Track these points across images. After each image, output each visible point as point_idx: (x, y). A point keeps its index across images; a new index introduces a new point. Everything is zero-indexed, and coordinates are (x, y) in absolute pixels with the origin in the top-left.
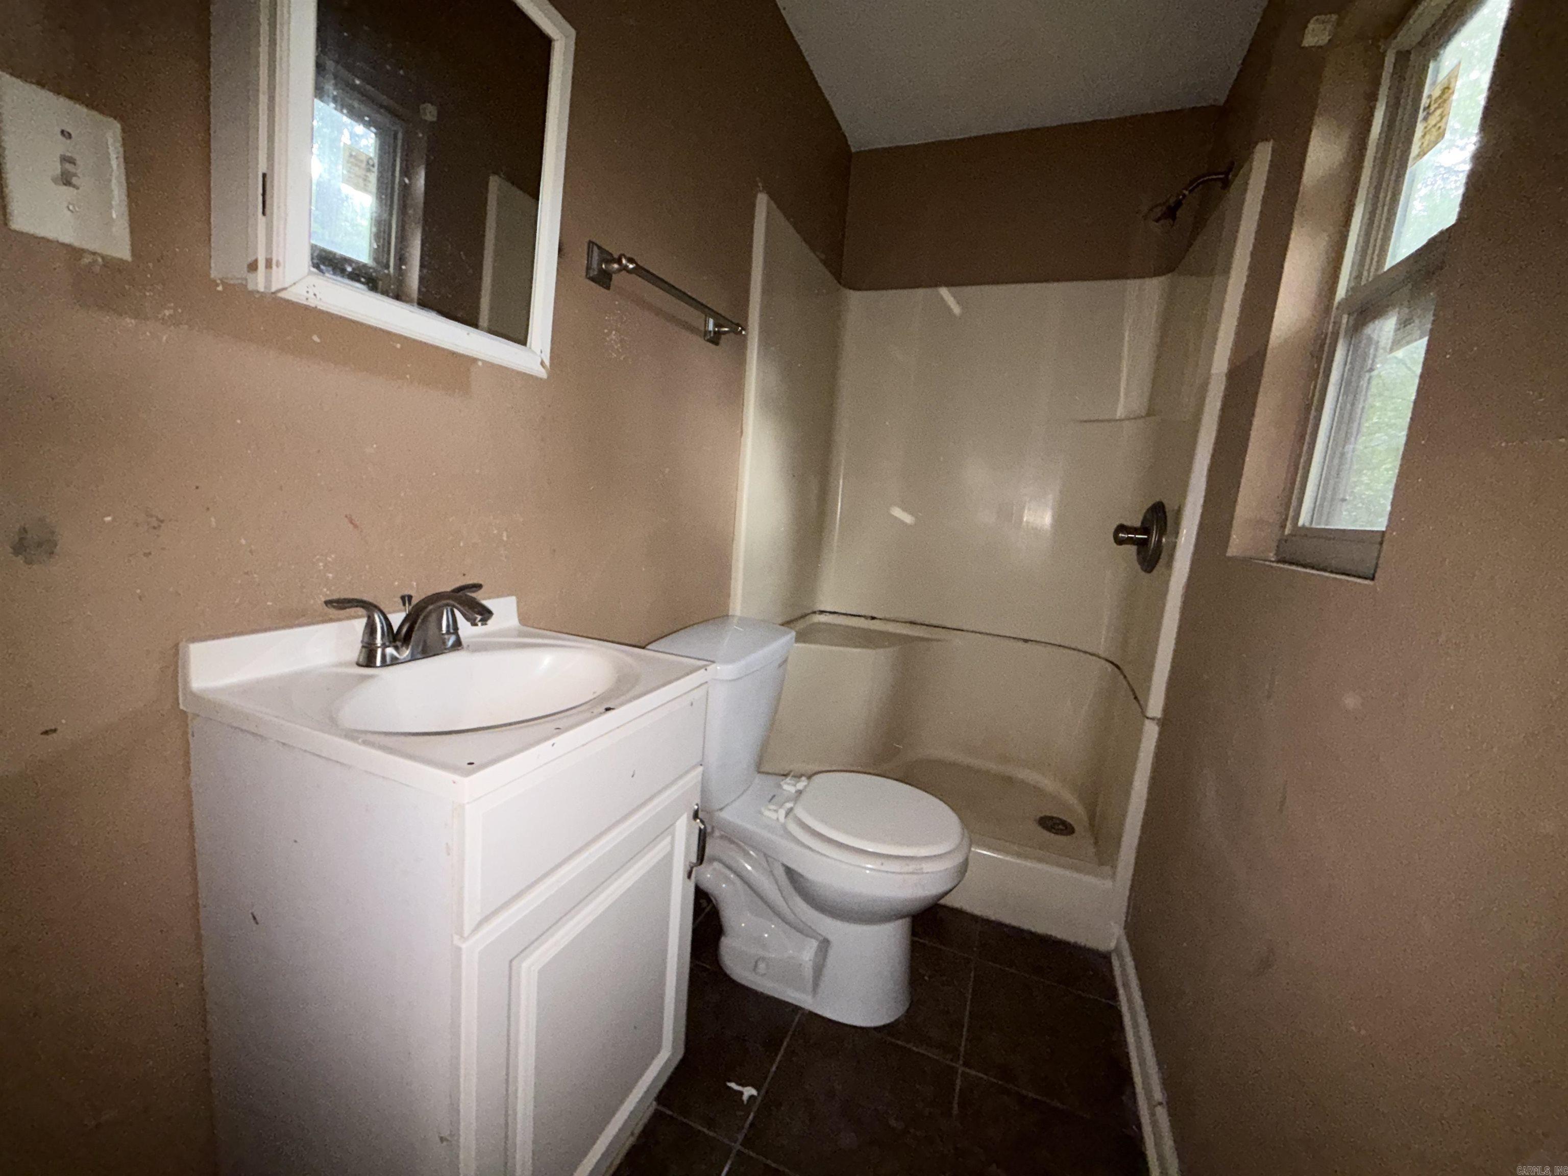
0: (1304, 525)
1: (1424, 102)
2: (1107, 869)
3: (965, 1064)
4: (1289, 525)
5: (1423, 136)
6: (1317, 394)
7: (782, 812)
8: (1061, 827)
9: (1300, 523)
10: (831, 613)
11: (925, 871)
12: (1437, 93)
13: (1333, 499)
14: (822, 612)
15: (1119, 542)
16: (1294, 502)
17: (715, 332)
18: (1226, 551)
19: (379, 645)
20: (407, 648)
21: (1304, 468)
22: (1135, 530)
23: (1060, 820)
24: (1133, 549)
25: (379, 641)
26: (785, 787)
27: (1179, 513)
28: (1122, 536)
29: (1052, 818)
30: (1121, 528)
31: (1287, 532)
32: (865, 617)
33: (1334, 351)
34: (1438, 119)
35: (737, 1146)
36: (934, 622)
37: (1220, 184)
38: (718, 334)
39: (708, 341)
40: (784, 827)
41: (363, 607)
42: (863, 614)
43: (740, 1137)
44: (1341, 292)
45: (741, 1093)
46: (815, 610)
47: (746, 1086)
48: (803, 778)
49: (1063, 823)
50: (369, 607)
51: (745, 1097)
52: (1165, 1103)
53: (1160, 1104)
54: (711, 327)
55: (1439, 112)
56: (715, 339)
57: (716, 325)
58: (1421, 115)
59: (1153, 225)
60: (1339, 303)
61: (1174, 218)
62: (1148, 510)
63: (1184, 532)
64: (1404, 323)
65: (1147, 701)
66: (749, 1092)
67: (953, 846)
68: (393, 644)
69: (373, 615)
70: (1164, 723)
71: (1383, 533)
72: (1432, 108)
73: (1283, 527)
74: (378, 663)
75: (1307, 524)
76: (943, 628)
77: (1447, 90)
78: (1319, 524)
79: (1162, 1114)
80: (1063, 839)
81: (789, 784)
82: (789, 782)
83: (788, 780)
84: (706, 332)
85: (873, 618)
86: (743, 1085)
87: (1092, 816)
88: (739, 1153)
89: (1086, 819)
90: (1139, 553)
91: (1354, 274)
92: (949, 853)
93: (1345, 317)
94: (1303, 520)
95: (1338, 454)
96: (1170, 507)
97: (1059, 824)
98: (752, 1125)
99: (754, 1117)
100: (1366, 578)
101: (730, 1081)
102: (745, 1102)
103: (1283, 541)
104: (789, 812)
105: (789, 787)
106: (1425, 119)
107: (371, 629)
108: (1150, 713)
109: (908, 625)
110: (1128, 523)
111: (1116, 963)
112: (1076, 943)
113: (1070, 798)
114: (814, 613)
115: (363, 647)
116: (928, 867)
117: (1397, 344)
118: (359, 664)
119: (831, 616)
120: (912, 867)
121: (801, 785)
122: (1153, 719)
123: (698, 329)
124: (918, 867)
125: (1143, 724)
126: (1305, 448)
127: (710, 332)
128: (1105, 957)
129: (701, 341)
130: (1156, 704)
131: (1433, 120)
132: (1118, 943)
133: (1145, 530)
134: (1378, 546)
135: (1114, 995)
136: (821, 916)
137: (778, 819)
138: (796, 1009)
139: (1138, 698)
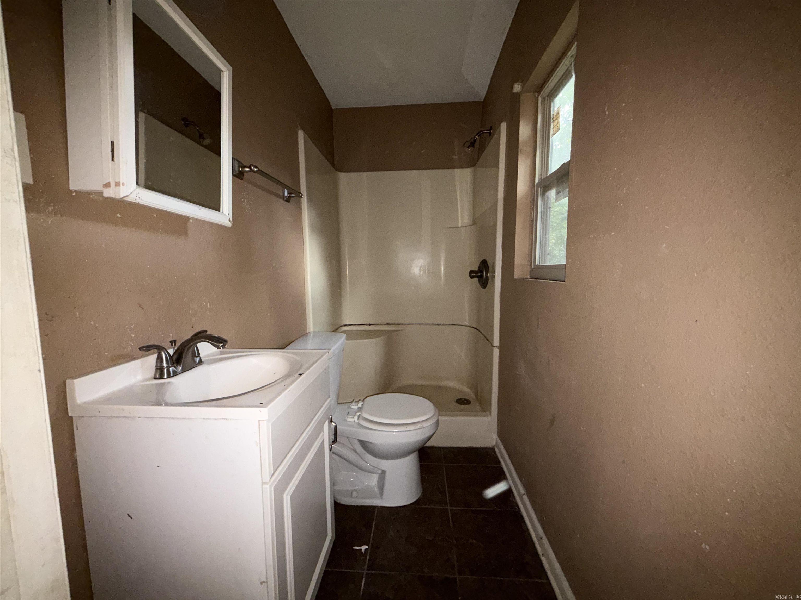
0: (537, 264)
1: (552, 116)
2: (488, 413)
3: (451, 506)
4: (533, 265)
5: (553, 128)
6: (535, 216)
7: (356, 418)
8: (465, 402)
9: (536, 264)
10: (349, 325)
11: (424, 426)
12: (555, 114)
13: (545, 255)
14: (345, 325)
15: (472, 277)
16: (533, 257)
17: (288, 196)
18: (513, 277)
19: (165, 367)
20: (180, 365)
21: (534, 244)
22: (477, 272)
23: (464, 399)
24: (476, 279)
25: (165, 365)
26: (353, 407)
27: (494, 265)
28: (472, 274)
29: (461, 399)
30: (472, 272)
31: (533, 267)
32: (366, 325)
33: (538, 199)
34: (557, 123)
35: (365, 572)
36: (399, 322)
37: (488, 134)
38: (290, 197)
39: (286, 201)
40: (359, 424)
41: (156, 349)
42: (365, 323)
43: (366, 567)
44: (537, 181)
45: (361, 549)
46: (342, 325)
47: (362, 545)
48: (360, 401)
49: (466, 400)
50: (159, 348)
51: (363, 550)
52: (526, 494)
53: (524, 494)
54: (286, 194)
55: (557, 121)
56: (288, 200)
57: (288, 193)
58: (552, 121)
59: (467, 150)
60: (537, 184)
61: (473, 146)
62: (480, 264)
63: (497, 271)
64: (558, 193)
65: (493, 340)
66: (364, 548)
67: (432, 415)
68: (173, 365)
69: (161, 353)
70: (501, 347)
71: (565, 265)
72: (555, 119)
73: (531, 265)
74: (165, 376)
75: (538, 264)
76: (403, 324)
77: (558, 113)
78: (542, 263)
79: (526, 498)
80: (467, 407)
81: (354, 405)
82: (355, 404)
83: (353, 403)
84: (283, 197)
85: (370, 325)
86: (361, 546)
87: (477, 395)
88: (367, 574)
89: (474, 397)
90: (479, 281)
91: (540, 174)
92: (432, 417)
93: (539, 189)
94: (537, 262)
95: (544, 239)
96: (490, 263)
97: (464, 401)
98: (369, 560)
99: (369, 557)
100: (562, 281)
101: (355, 546)
102: (364, 553)
103: (532, 271)
104: (359, 417)
105: (354, 407)
106: (553, 122)
107: (160, 358)
108: (495, 345)
109: (387, 325)
110: (473, 269)
111: (497, 450)
112: (480, 447)
113: (466, 389)
114: (342, 326)
115: (157, 369)
116: (425, 424)
117: (557, 200)
118: (155, 378)
119: (350, 327)
120: (419, 426)
121: (360, 404)
122: (496, 347)
123: (279, 195)
124: (422, 425)
125: (493, 350)
126: (534, 236)
127: (286, 196)
128: (493, 449)
129: (281, 201)
130: (496, 342)
131: (556, 123)
132: (496, 443)
133: (481, 271)
134: (564, 270)
135: (499, 462)
136: (380, 460)
137: (354, 421)
138: (374, 507)
139: (489, 341)
